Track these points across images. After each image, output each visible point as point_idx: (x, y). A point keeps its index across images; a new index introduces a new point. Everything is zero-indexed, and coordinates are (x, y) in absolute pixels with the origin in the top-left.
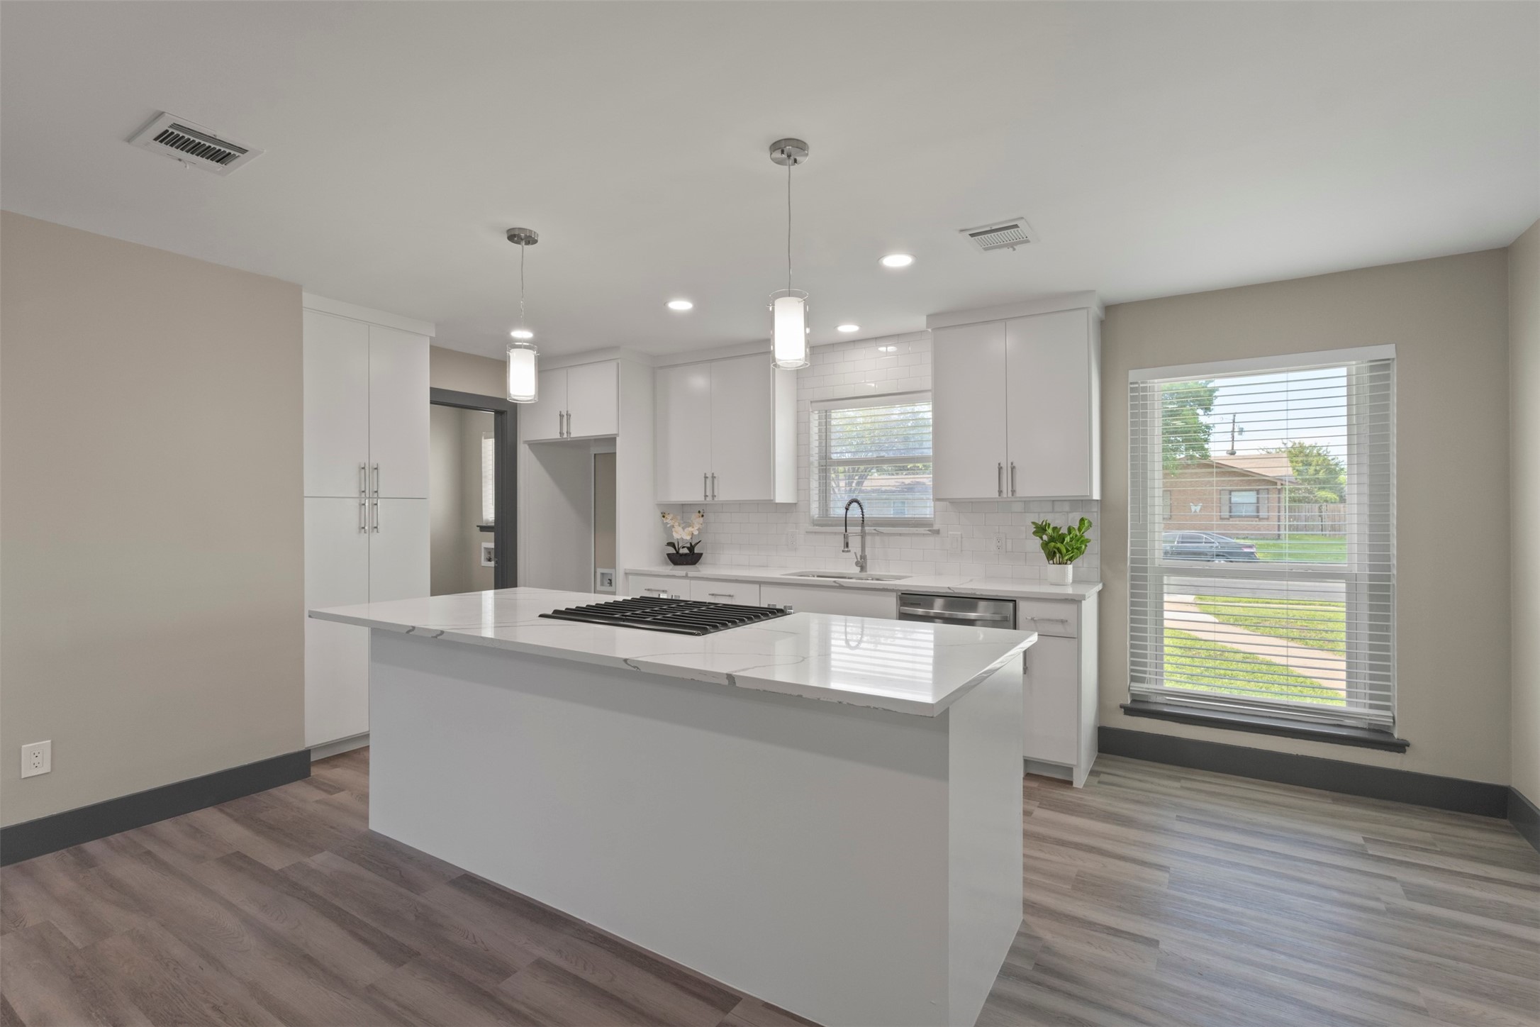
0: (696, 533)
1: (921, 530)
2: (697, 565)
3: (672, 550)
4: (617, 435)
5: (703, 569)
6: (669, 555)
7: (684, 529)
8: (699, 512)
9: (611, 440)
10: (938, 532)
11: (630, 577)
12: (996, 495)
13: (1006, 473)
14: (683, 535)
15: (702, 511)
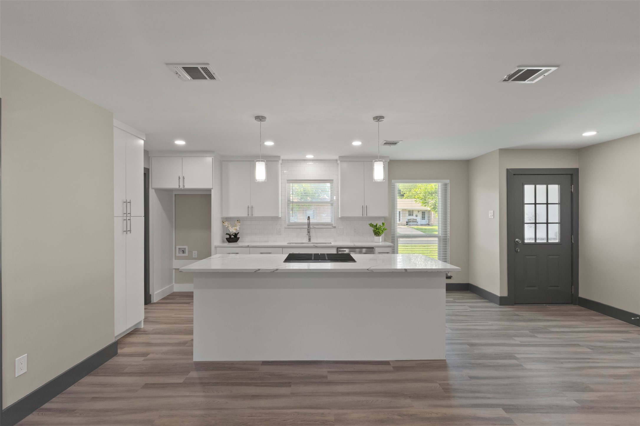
0: (238, 229)
1: (330, 227)
2: (237, 242)
3: (228, 236)
4: (212, 188)
5: (239, 243)
6: (227, 239)
7: (232, 227)
8: (238, 221)
9: (210, 190)
10: (335, 227)
11: (218, 248)
12: (362, 216)
13: (365, 208)
14: (233, 230)
15: (239, 220)
